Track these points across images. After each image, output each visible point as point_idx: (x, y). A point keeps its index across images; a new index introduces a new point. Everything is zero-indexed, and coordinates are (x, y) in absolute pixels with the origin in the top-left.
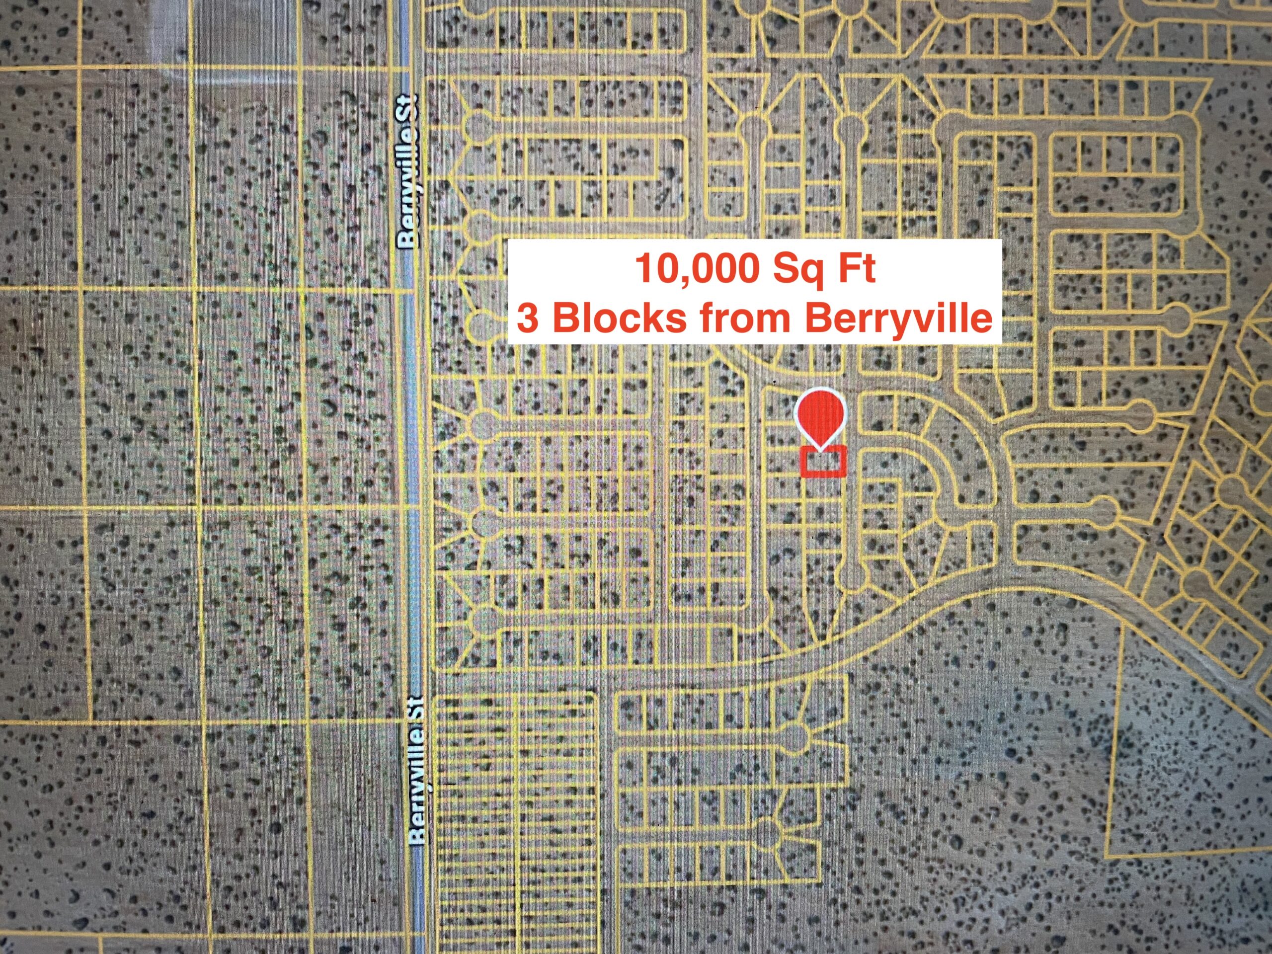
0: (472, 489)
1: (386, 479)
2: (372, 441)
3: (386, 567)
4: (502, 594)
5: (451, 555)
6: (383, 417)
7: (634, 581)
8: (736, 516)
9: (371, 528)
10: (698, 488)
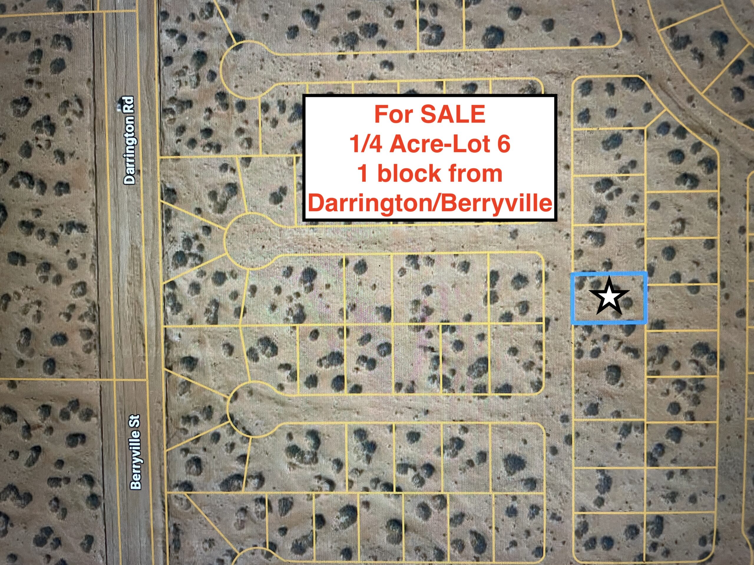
0: (230, 349)
1: (88, 333)
2: (64, 267)
3: (90, 480)
4: (283, 531)
5: (197, 461)
6: (82, 228)
7: (512, 512)
8: (696, 401)
9: (65, 415)
10: (628, 350)
